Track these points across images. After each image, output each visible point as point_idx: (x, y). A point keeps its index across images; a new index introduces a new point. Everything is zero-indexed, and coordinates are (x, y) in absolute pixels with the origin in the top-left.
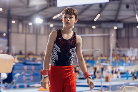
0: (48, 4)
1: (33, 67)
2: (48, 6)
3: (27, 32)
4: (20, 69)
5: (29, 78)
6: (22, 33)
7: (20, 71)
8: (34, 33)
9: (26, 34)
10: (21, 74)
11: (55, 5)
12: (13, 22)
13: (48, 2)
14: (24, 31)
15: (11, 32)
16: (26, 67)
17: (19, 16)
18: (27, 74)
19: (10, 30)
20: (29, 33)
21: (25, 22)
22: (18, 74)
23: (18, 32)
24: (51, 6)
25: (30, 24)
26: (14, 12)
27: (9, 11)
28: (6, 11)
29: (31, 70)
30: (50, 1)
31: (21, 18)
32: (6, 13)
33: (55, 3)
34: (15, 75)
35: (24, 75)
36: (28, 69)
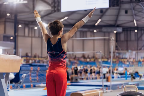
0: (53, 9)
1: (39, 68)
3: (33, 35)
4: (27, 70)
5: (35, 78)
6: (29, 36)
7: (27, 72)
8: (39, 37)
9: (32, 37)
10: (28, 75)
11: (59, 10)
12: (20, 26)
13: (52, 7)
14: (30, 35)
15: (18, 36)
16: (32, 68)
17: (25, 21)
18: (33, 75)
19: (16, 34)
20: (35, 37)
21: (31, 26)
22: (25, 75)
23: (24, 36)
24: (55, 11)
25: (36, 28)
26: (21, 17)
27: (16, 16)
28: (13, 16)
29: (37, 70)
30: (54, 7)
31: (27, 23)
32: (13, 18)
33: (59, 8)
34: (22, 76)
35: (30, 75)
36: (34, 70)
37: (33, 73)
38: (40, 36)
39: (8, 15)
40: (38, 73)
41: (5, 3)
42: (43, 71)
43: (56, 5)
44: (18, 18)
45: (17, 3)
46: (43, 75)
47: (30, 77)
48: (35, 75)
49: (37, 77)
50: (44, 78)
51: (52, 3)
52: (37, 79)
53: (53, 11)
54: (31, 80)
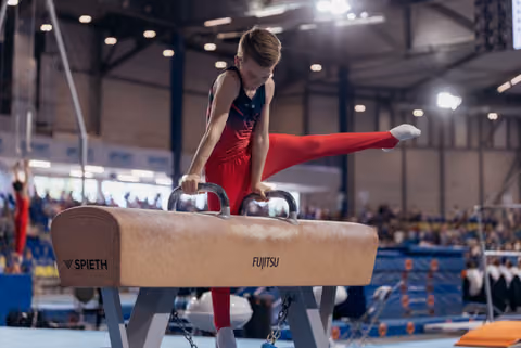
0: (481, 41)
1: (434, 264)
2: (478, 48)
4: (392, 271)
5: (424, 300)
7: (391, 277)
8: (430, 145)
9: (404, 148)
10: (395, 288)
11: (504, 43)
12: (360, 108)
13: (477, 34)
16: (408, 263)
17: (377, 89)
18: (413, 288)
21: (402, 106)
22: (385, 289)
24: (489, 48)
25: (418, 113)
26: (362, 73)
27: (344, 71)
28: (335, 71)
29: (429, 271)
30: (488, 32)
31: (385, 95)
32: (335, 79)
33: (505, 36)
34: (376, 293)
35: (403, 290)
36: (417, 271)
37: (415, 283)
38: (436, 142)
39: (316, 68)
40: (431, 283)
41: (304, 27)
42: (451, 275)
43: (493, 25)
44: (353, 77)
45: (348, 23)
46: (450, 289)
47: (405, 297)
48: (421, 288)
49: (431, 297)
50: (455, 300)
51: (477, 19)
52: (431, 304)
53: (483, 49)
54: (405, 305)
